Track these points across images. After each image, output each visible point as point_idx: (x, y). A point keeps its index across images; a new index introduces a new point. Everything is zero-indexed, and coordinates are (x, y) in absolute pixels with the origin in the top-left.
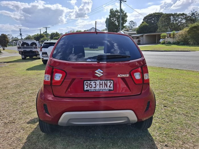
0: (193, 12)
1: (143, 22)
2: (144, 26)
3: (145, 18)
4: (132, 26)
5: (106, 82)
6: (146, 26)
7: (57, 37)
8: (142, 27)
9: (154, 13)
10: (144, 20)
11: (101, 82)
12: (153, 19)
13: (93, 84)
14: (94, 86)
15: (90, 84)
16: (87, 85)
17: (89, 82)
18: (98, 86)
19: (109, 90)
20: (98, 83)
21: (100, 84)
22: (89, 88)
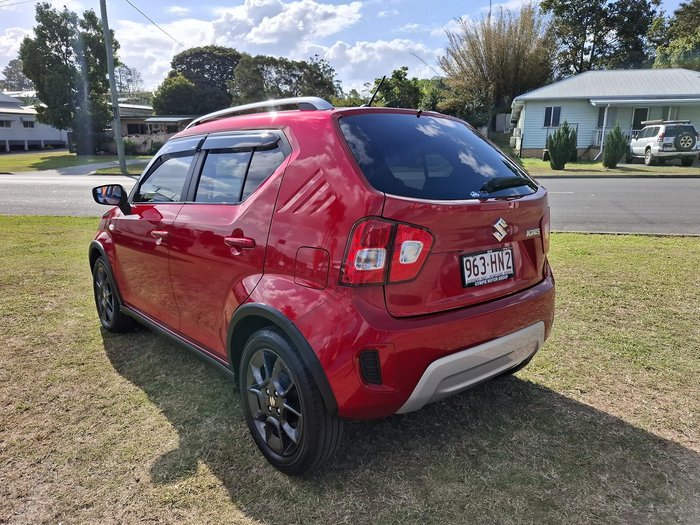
0: (315, 61)
1: (172, 75)
2: (177, 87)
3: (179, 60)
4: (125, 83)
5: (500, 253)
6: (186, 87)
8: (174, 91)
9: (207, 47)
10: (174, 65)
11: (493, 254)
12: (207, 67)
13: (479, 262)
14: (482, 269)
15: (475, 266)
16: (469, 270)
17: (471, 259)
18: (489, 269)
19: (510, 276)
20: (488, 260)
21: (492, 263)
22: (473, 276)
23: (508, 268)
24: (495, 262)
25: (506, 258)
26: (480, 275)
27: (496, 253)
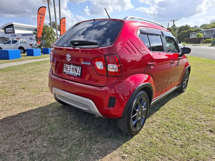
5: (76, 67)
7: (186, 31)
11: (74, 66)
13: (69, 67)
14: (69, 70)
15: (67, 68)
16: (65, 68)
17: (67, 65)
18: (71, 70)
19: (78, 76)
20: (71, 68)
21: (73, 69)
22: (66, 70)
23: (78, 73)
24: (74, 69)
25: (78, 69)
26: (68, 71)
27: (75, 66)
